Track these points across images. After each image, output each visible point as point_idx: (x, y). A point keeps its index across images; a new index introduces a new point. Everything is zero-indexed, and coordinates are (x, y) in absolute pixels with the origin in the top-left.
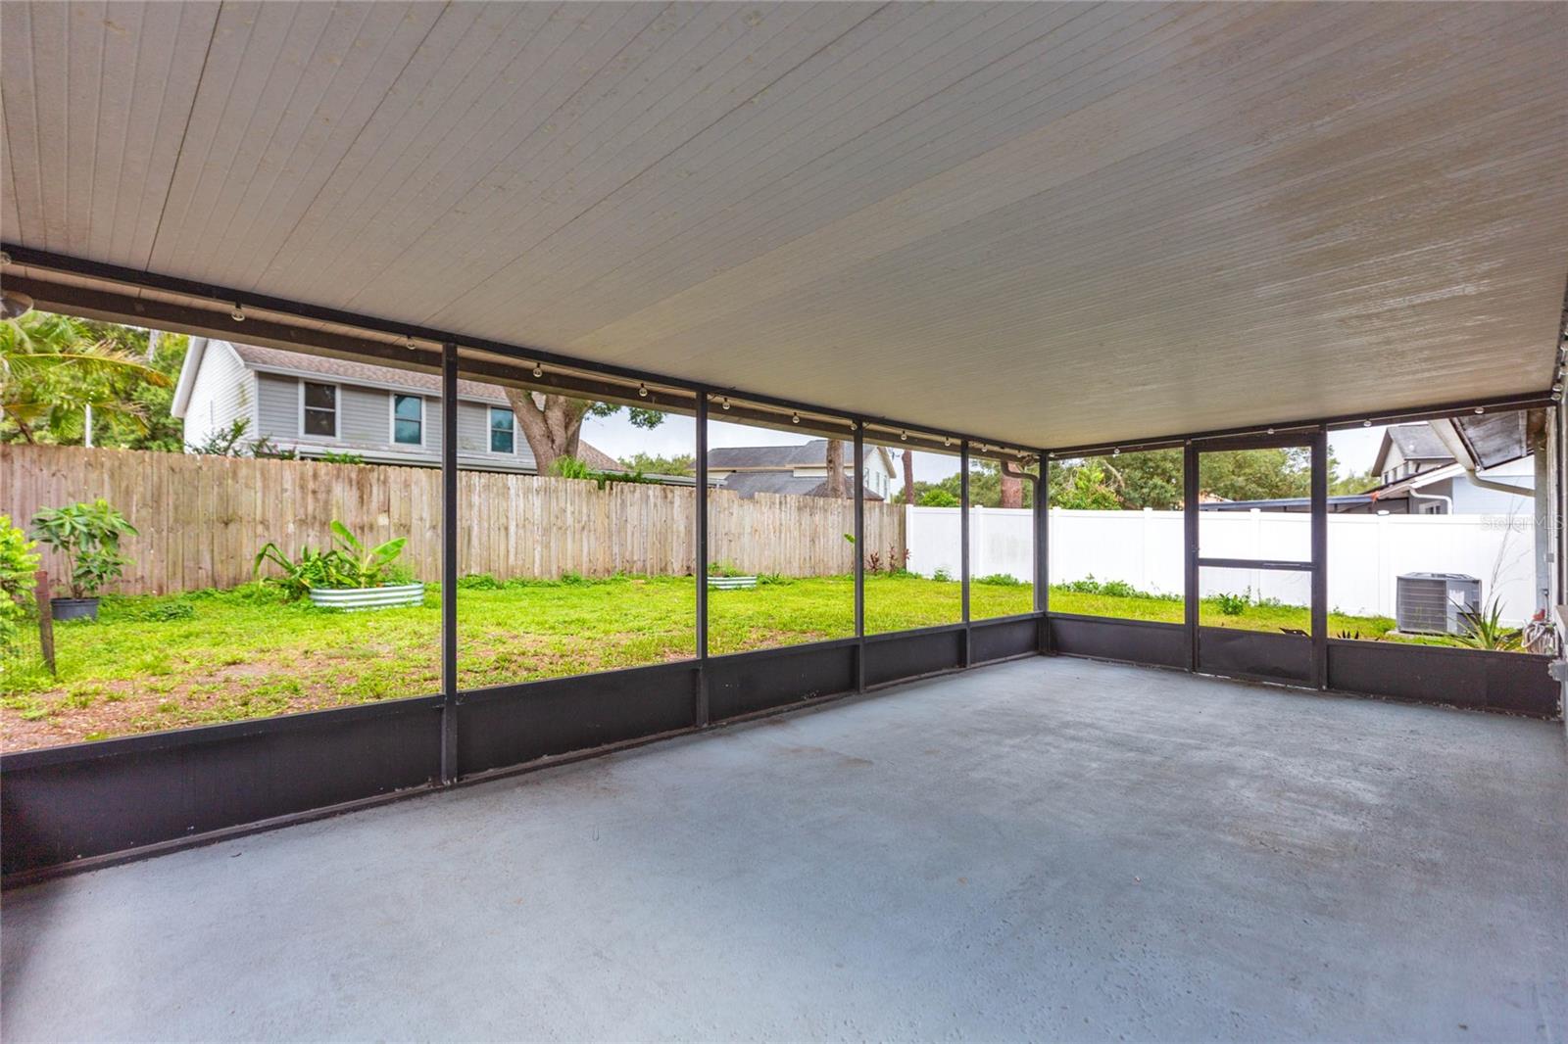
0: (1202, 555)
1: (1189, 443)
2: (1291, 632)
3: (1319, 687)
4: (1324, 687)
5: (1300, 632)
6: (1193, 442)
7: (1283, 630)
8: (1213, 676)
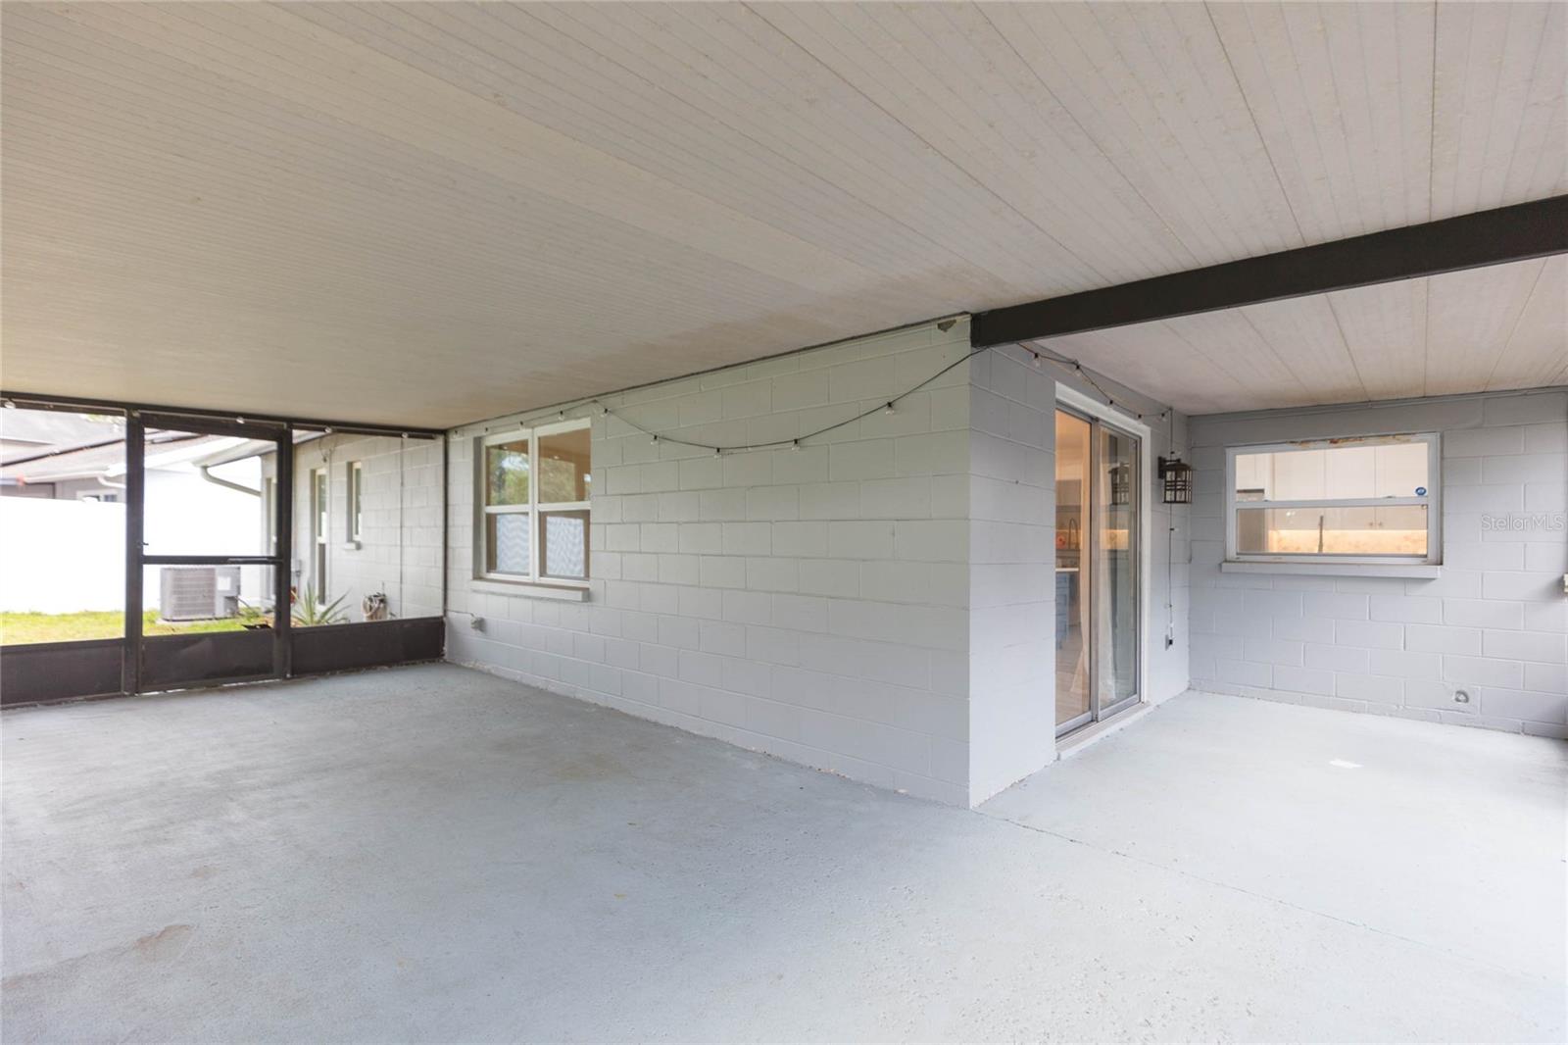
0: (147, 551)
1: (136, 414)
2: (254, 627)
3: (285, 678)
4: (288, 676)
5: (264, 626)
6: (142, 414)
7: (246, 626)
8: (162, 692)
